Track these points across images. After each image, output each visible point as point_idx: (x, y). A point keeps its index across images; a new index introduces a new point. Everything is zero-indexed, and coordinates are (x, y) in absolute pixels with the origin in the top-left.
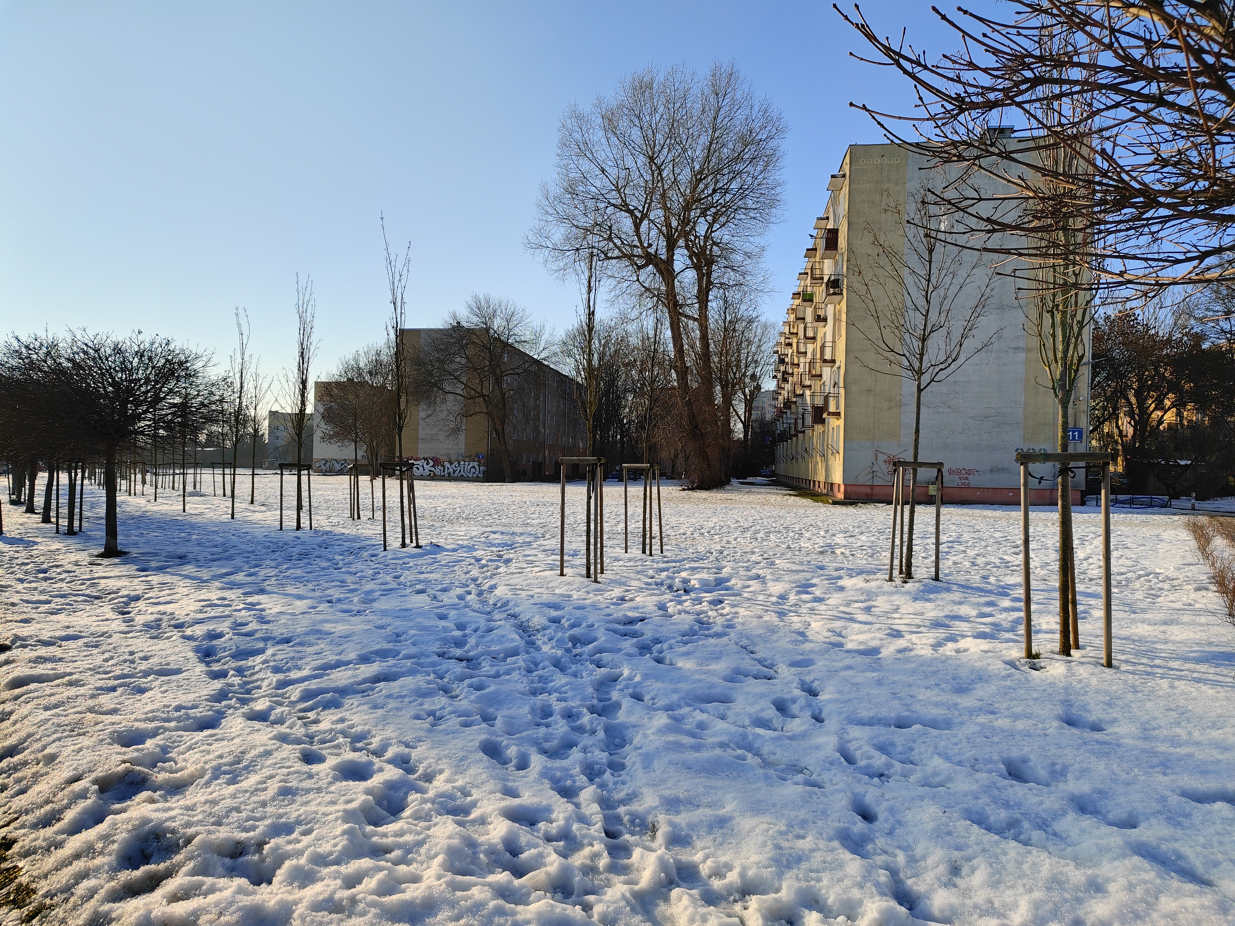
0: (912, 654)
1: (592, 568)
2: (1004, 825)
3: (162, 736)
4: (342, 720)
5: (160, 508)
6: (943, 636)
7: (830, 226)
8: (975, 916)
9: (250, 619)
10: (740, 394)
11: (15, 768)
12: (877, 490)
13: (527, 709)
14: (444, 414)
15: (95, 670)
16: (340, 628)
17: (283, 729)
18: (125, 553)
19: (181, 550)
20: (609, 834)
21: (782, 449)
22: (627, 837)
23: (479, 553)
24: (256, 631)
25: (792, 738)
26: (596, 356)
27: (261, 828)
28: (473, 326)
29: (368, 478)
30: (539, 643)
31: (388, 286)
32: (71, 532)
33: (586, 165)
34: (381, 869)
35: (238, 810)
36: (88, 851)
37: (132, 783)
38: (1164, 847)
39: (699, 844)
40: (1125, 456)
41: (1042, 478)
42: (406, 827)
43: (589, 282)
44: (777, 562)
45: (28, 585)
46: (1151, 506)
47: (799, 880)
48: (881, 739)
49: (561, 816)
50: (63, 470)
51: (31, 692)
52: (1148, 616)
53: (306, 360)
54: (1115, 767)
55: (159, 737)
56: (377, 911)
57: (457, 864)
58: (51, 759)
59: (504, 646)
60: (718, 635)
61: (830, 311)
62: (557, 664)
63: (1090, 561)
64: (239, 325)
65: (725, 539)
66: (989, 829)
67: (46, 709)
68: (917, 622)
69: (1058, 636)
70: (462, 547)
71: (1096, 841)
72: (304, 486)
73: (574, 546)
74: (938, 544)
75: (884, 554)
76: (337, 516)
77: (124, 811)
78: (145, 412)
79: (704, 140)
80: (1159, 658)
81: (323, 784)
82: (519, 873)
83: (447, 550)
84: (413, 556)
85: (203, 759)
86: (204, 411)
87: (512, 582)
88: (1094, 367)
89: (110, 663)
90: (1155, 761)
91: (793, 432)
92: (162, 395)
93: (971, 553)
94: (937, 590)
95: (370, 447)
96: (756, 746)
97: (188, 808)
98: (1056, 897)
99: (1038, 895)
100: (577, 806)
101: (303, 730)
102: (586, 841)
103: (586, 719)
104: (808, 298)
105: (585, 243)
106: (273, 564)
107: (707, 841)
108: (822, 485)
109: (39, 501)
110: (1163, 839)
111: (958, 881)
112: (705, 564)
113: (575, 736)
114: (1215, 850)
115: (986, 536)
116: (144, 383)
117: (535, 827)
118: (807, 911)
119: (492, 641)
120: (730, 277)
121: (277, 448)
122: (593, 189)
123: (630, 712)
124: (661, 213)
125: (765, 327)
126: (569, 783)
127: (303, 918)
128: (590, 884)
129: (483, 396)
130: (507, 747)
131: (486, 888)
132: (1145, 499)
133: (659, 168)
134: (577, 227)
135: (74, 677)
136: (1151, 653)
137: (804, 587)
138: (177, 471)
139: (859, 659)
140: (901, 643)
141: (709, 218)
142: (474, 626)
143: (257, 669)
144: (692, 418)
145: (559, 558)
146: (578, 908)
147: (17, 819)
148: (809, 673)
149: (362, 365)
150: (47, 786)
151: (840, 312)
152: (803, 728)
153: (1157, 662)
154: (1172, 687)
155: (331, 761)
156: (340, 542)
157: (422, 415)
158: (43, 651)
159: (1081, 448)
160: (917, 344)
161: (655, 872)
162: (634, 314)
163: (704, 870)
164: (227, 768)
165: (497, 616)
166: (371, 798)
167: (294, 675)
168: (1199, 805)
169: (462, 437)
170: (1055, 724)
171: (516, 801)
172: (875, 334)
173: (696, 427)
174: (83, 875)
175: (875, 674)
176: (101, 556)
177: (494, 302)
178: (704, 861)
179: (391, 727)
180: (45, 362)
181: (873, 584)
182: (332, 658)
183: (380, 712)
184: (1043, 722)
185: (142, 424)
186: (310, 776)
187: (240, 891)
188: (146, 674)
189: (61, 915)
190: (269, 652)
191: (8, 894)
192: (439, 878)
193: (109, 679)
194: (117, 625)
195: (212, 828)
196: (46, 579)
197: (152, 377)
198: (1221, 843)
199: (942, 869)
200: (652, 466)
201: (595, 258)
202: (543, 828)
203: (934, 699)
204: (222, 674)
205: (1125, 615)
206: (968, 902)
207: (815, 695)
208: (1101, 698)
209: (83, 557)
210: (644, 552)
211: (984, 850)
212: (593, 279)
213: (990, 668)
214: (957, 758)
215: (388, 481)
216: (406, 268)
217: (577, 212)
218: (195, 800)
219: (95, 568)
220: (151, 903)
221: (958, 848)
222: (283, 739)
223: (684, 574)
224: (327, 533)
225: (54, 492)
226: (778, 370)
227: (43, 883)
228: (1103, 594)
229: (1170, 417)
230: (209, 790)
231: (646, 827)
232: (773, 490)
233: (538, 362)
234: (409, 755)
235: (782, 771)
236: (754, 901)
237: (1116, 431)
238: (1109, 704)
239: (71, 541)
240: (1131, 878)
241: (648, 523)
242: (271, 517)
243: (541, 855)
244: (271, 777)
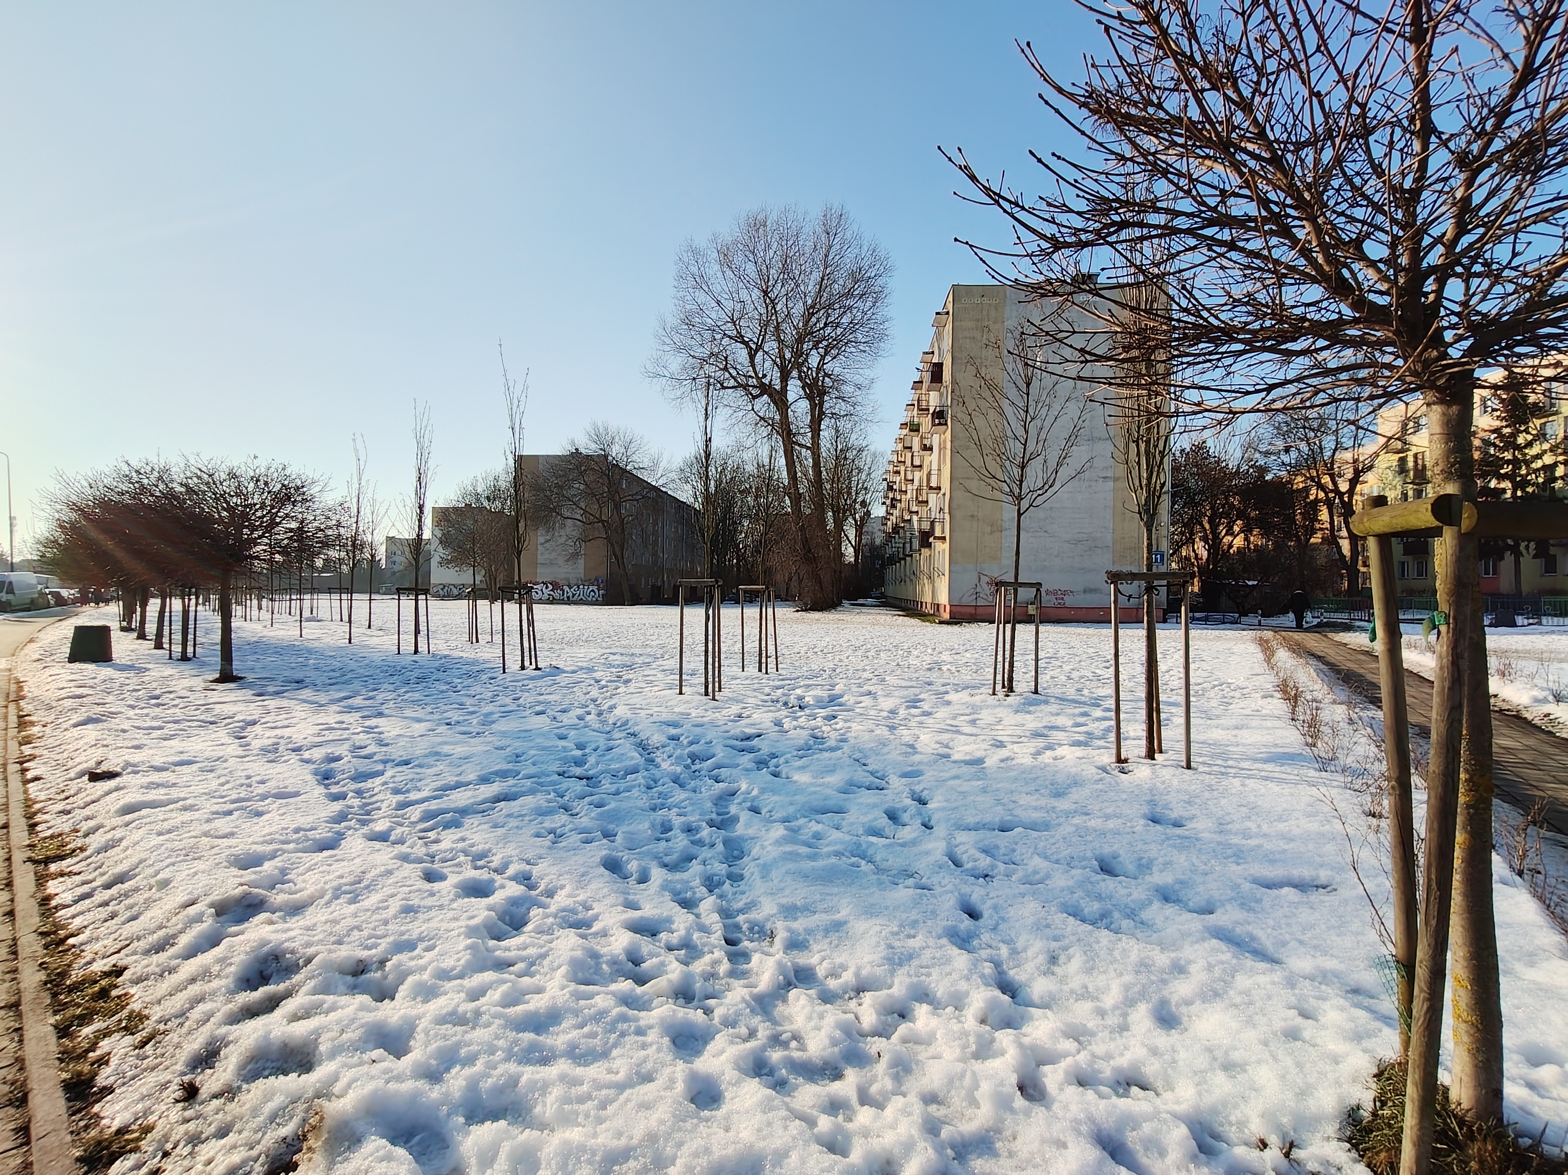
0: (1014, 762)
1: (710, 686)
2: (1097, 916)
3: (280, 858)
4: (463, 839)
5: (277, 633)
6: (1042, 745)
7: (935, 360)
8: (1072, 1001)
9: (369, 742)
10: (850, 519)
11: (126, 895)
12: (980, 610)
13: (647, 825)
14: (563, 539)
15: (210, 795)
16: (459, 750)
17: (404, 849)
18: (241, 678)
19: (299, 675)
20: (729, 942)
21: (891, 573)
22: (746, 943)
23: (598, 675)
24: (375, 754)
25: (903, 845)
26: (712, 482)
27: (383, 945)
28: (590, 453)
29: (487, 602)
30: (658, 760)
31: (506, 412)
32: (184, 658)
33: (702, 297)
34: (505, 982)
35: (359, 928)
36: (205, 974)
37: (249, 906)
38: (1238, 930)
39: (815, 947)
40: (1200, 578)
41: (1130, 596)
42: (528, 940)
43: (706, 410)
44: (887, 678)
45: (140, 711)
46: (1224, 623)
47: (910, 976)
48: (986, 842)
49: (682, 926)
50: (176, 596)
51: (143, 817)
52: (1221, 722)
53: (423, 485)
54: (1195, 860)
55: (277, 860)
56: (502, 1022)
57: (580, 974)
58: (165, 884)
59: (623, 764)
60: (832, 749)
61: (935, 441)
62: (676, 780)
63: (1171, 673)
64: (356, 451)
65: (837, 658)
66: (1083, 921)
67: (160, 834)
68: (1018, 733)
69: (1144, 742)
70: (582, 669)
71: (1179, 927)
72: (422, 611)
73: (692, 666)
74: (1037, 660)
75: (987, 670)
76: (455, 640)
77: (241, 933)
78: (260, 537)
79: (816, 276)
80: (1232, 759)
81: (445, 901)
82: (641, 981)
83: (567, 672)
84: (532, 678)
85: (323, 880)
86: (320, 534)
87: (630, 702)
88: (1174, 495)
89: (226, 787)
90: (1229, 852)
91: (901, 556)
92: (278, 520)
93: (1067, 668)
94: (1037, 703)
95: (489, 572)
96: (869, 853)
97: (308, 929)
98: (1143, 978)
99: (1128, 978)
100: (698, 916)
101: (424, 850)
102: (706, 949)
103: (706, 832)
104: (915, 428)
105: (701, 372)
106: (391, 687)
107: (824, 944)
108: (929, 606)
109: (151, 628)
110: (1237, 923)
111: (1056, 969)
112: (819, 681)
113: (694, 849)
114: (1283, 931)
115: (1080, 652)
116: (261, 508)
117: (657, 938)
118: (917, 1004)
119: (612, 760)
120: (841, 408)
121: (394, 573)
122: (709, 321)
123: (748, 825)
124: (775, 345)
125: (875, 455)
126: (689, 894)
127: (427, 1032)
128: (710, 989)
129: (603, 521)
130: (628, 861)
131: (609, 996)
132: (1219, 616)
133: (772, 301)
134: (693, 357)
135: (189, 802)
136: (1224, 756)
137: (914, 703)
138: (294, 597)
139: (965, 769)
140: (1004, 753)
141: (821, 351)
142: (593, 746)
143: (376, 790)
144: (805, 542)
145: (678, 677)
146: (700, 1012)
147: (128, 945)
148: (919, 783)
149: (480, 490)
150: (160, 911)
151: (945, 442)
152: (913, 835)
153: (1230, 763)
154: (1243, 785)
155: (453, 879)
156: (458, 666)
157: (541, 540)
158: (155, 777)
159: (1163, 569)
160: (1016, 471)
161: (773, 975)
162: (750, 442)
163: (821, 972)
164: (348, 888)
165: (616, 735)
166: (493, 914)
167: (413, 796)
168: (1269, 891)
169: (581, 562)
170: (1142, 822)
171: (637, 914)
172: (978, 462)
173: (809, 551)
174: (200, 999)
175: (979, 783)
176: (216, 681)
177: (612, 430)
178: (821, 963)
179: (512, 845)
180: (157, 486)
181: (977, 698)
182: (452, 779)
183: (500, 831)
184: (1131, 820)
185: (259, 548)
186: (432, 894)
187: (363, 1008)
188: (264, 797)
189: (176, 1040)
190: (388, 774)
191: (120, 1021)
192: (563, 988)
193: (225, 803)
194: (233, 748)
195: (333, 947)
196: (158, 705)
197: (268, 502)
198: (1288, 925)
199: (1042, 959)
200: (767, 588)
201: (711, 387)
202: (664, 938)
203: (1034, 804)
204: (342, 796)
205: (1202, 721)
206: (1065, 988)
207: (924, 803)
208: (1183, 798)
209: (198, 683)
210: (760, 670)
211: (1079, 940)
212: (710, 408)
213: (1084, 773)
214: (1055, 857)
215: (506, 604)
216: (524, 394)
217: (693, 342)
218: (315, 920)
219: (209, 693)
220: (270, 1023)
221: (1056, 939)
222: (405, 858)
223: (799, 692)
224: (445, 657)
225: (167, 619)
226: (886, 497)
227: (157, 1008)
228: (1183, 703)
229: (1239, 542)
230: (330, 910)
231: (765, 934)
232: (883, 611)
233: (656, 489)
234: (530, 872)
235: (894, 876)
236: (868, 998)
237: (1192, 554)
238: (1189, 803)
239: (185, 666)
240: (1210, 959)
241: (763, 643)
242: (388, 642)
243: (663, 964)
244: (392, 896)
